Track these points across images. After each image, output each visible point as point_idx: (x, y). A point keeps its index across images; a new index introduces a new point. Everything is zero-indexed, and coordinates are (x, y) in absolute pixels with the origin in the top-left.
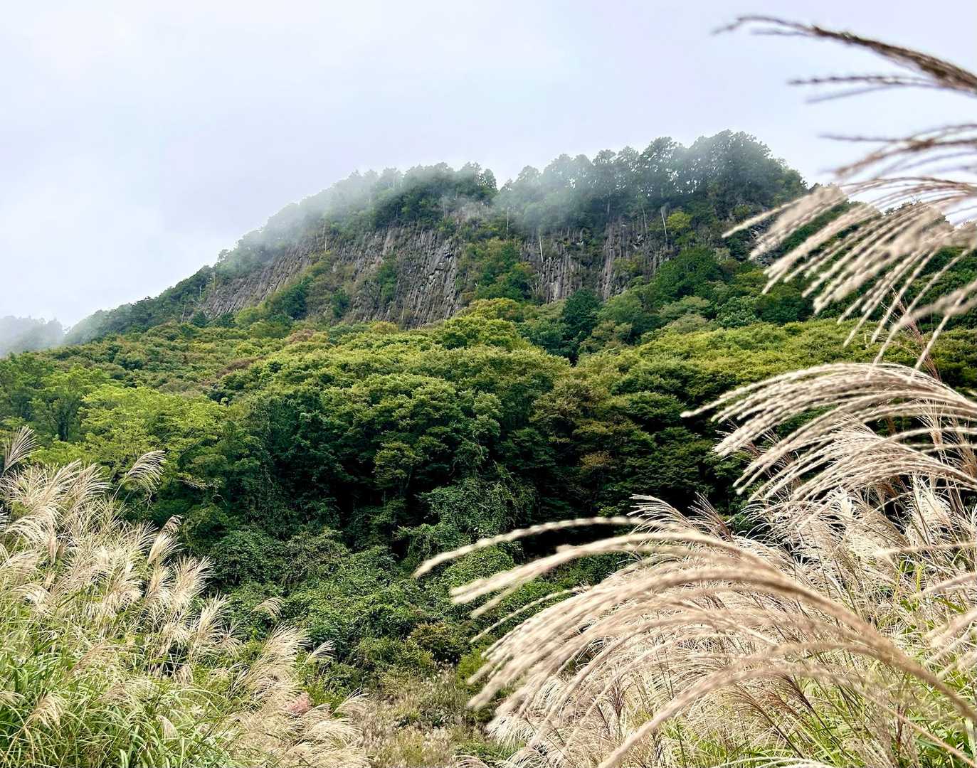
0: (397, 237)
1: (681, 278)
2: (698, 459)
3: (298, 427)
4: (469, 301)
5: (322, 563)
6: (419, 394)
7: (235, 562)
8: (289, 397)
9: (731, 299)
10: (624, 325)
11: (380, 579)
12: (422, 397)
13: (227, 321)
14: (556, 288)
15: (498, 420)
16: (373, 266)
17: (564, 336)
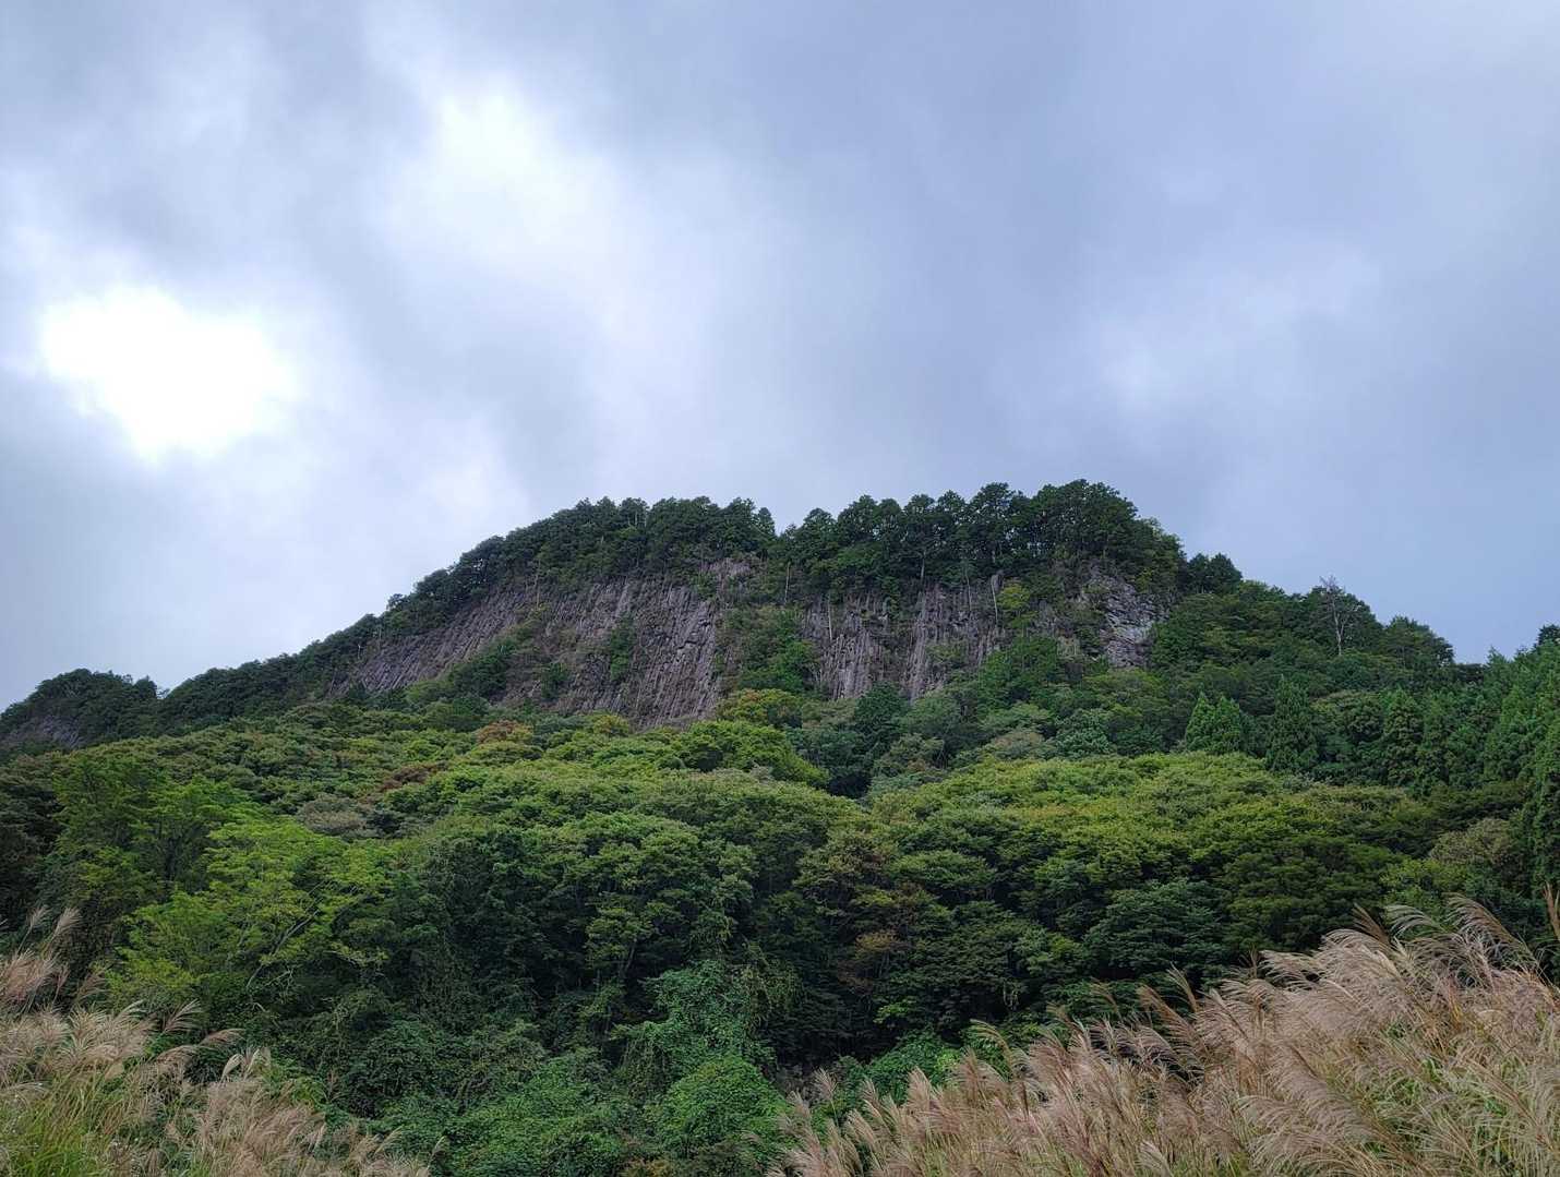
0: (637, 594)
1: (1014, 675)
2: (1009, 946)
3: (491, 880)
4: (729, 690)
5: (510, 1069)
6: (651, 843)
7: (397, 1065)
8: (482, 840)
9: (1076, 711)
10: (933, 740)
11: (586, 1093)
12: (654, 848)
13: (394, 700)
14: (847, 677)
15: (751, 881)
16: (601, 632)
17: (853, 750)
